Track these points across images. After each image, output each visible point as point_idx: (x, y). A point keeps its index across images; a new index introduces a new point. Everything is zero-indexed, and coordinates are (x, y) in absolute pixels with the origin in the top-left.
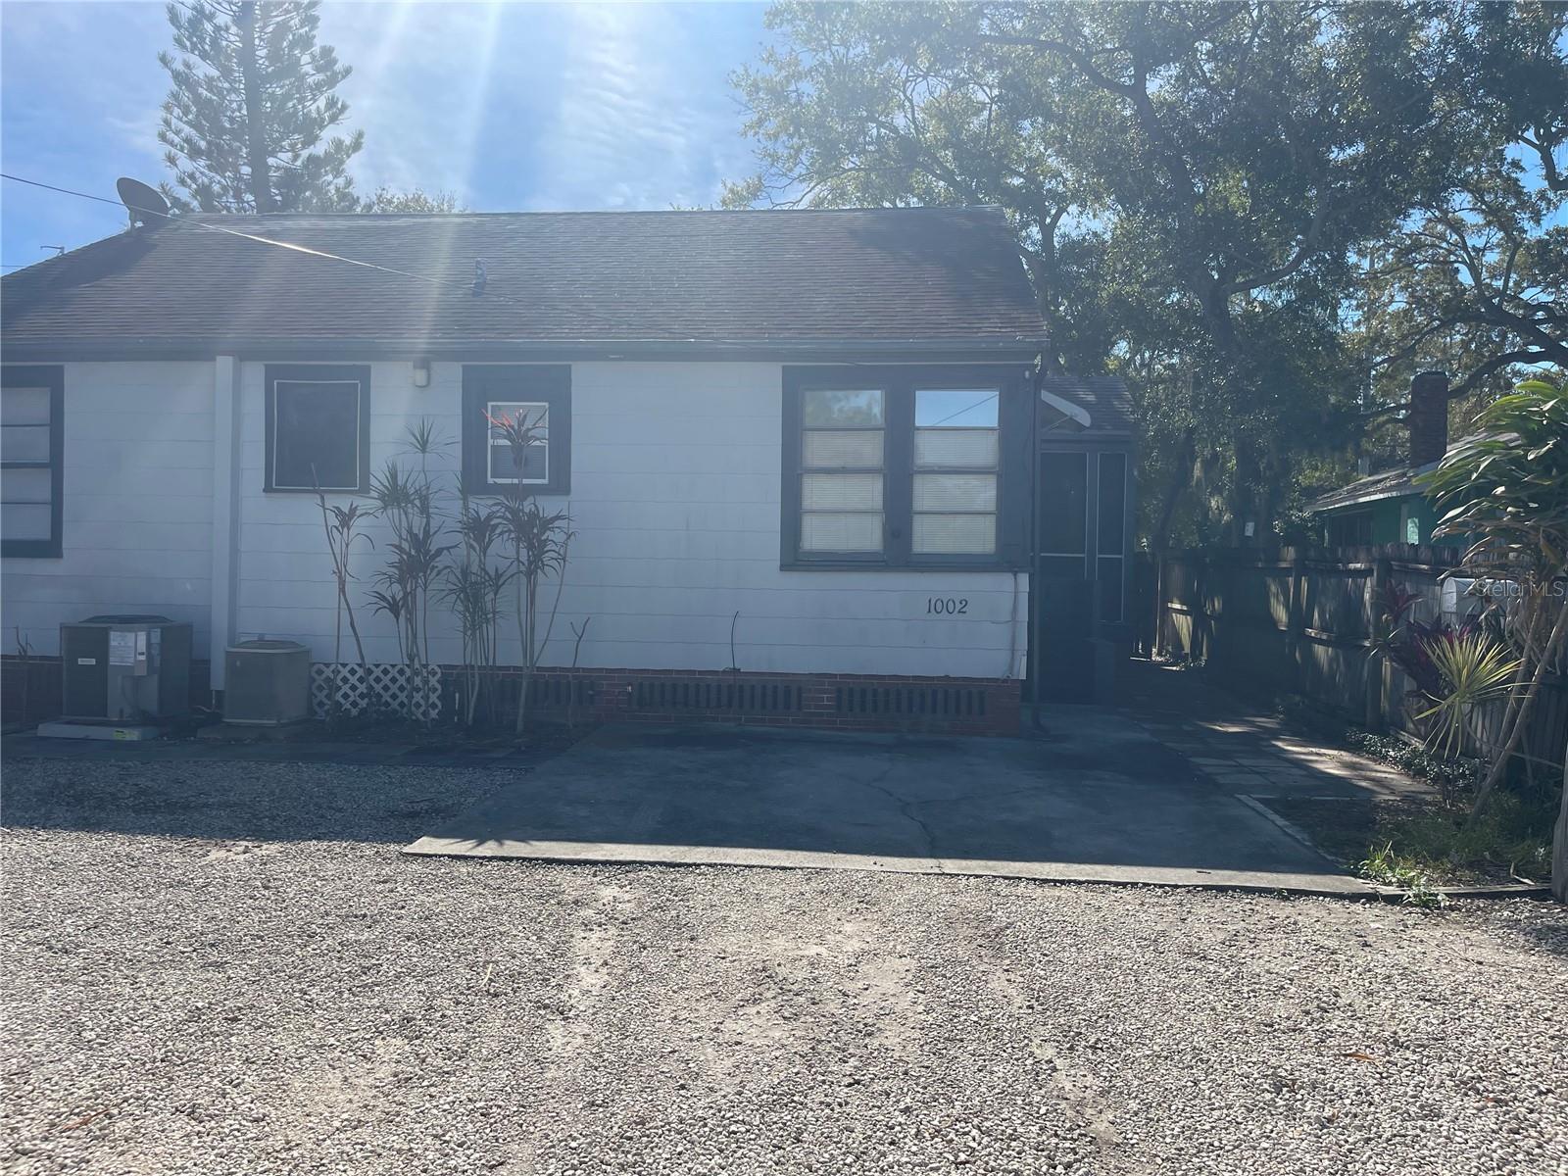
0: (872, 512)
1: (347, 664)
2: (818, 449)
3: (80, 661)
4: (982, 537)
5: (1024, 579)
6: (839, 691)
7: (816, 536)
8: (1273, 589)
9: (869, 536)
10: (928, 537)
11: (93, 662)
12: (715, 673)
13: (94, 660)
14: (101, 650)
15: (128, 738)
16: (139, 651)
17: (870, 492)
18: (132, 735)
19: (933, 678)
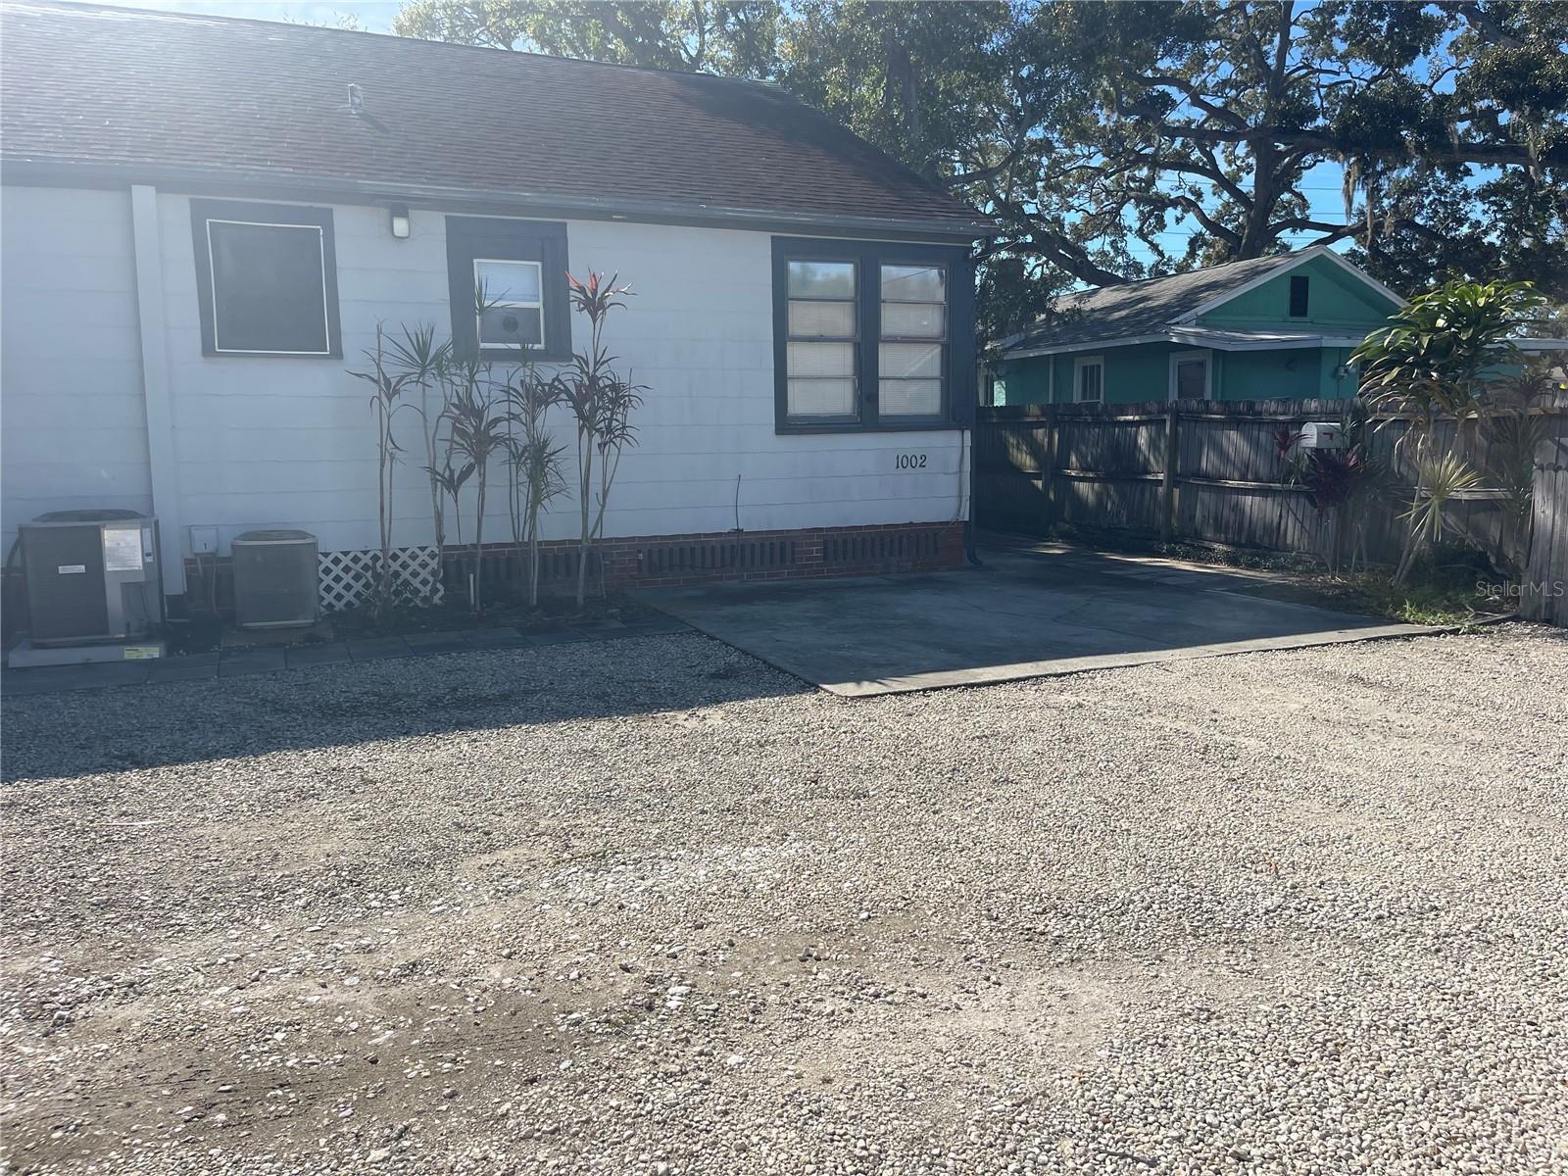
0: (843, 378)
1: (349, 552)
2: (802, 319)
3: (62, 570)
4: (928, 400)
5: (968, 434)
6: (825, 542)
7: (801, 402)
8: (1012, 440)
9: (839, 399)
10: (891, 400)
11: (82, 568)
12: (720, 534)
13: (83, 567)
14: (94, 554)
15: (145, 656)
16: (146, 551)
17: (840, 359)
18: (153, 652)
19: (898, 525)
